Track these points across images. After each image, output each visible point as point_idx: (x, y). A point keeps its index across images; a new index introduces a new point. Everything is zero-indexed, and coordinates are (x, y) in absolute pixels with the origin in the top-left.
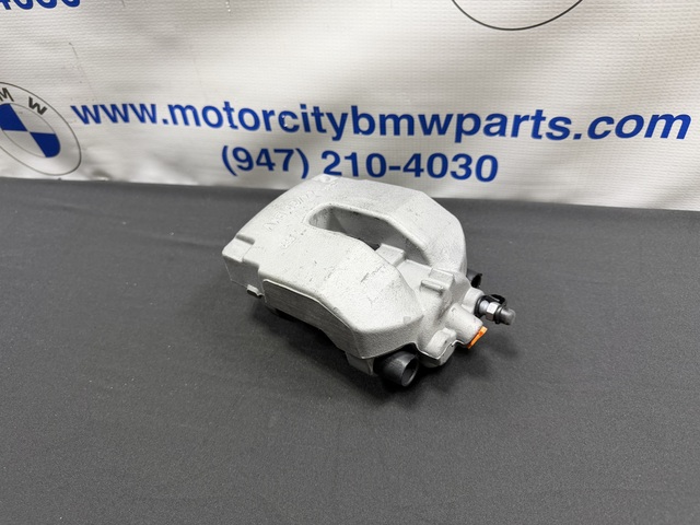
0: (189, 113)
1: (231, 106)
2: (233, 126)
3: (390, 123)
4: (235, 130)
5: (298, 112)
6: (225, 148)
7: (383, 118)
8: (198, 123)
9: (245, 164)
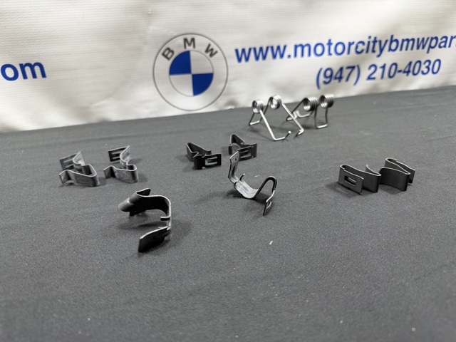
0: (306, 49)
1: (332, 42)
2: (330, 54)
3: (405, 43)
4: (330, 57)
5: (366, 40)
6: (321, 69)
7: (403, 41)
8: (309, 54)
9: (328, 80)
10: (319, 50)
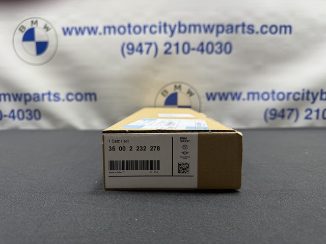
0: (256, 96)
1: (275, 92)
2: (274, 100)
8: (258, 99)
9: (273, 117)
10: (266, 96)
